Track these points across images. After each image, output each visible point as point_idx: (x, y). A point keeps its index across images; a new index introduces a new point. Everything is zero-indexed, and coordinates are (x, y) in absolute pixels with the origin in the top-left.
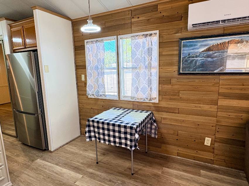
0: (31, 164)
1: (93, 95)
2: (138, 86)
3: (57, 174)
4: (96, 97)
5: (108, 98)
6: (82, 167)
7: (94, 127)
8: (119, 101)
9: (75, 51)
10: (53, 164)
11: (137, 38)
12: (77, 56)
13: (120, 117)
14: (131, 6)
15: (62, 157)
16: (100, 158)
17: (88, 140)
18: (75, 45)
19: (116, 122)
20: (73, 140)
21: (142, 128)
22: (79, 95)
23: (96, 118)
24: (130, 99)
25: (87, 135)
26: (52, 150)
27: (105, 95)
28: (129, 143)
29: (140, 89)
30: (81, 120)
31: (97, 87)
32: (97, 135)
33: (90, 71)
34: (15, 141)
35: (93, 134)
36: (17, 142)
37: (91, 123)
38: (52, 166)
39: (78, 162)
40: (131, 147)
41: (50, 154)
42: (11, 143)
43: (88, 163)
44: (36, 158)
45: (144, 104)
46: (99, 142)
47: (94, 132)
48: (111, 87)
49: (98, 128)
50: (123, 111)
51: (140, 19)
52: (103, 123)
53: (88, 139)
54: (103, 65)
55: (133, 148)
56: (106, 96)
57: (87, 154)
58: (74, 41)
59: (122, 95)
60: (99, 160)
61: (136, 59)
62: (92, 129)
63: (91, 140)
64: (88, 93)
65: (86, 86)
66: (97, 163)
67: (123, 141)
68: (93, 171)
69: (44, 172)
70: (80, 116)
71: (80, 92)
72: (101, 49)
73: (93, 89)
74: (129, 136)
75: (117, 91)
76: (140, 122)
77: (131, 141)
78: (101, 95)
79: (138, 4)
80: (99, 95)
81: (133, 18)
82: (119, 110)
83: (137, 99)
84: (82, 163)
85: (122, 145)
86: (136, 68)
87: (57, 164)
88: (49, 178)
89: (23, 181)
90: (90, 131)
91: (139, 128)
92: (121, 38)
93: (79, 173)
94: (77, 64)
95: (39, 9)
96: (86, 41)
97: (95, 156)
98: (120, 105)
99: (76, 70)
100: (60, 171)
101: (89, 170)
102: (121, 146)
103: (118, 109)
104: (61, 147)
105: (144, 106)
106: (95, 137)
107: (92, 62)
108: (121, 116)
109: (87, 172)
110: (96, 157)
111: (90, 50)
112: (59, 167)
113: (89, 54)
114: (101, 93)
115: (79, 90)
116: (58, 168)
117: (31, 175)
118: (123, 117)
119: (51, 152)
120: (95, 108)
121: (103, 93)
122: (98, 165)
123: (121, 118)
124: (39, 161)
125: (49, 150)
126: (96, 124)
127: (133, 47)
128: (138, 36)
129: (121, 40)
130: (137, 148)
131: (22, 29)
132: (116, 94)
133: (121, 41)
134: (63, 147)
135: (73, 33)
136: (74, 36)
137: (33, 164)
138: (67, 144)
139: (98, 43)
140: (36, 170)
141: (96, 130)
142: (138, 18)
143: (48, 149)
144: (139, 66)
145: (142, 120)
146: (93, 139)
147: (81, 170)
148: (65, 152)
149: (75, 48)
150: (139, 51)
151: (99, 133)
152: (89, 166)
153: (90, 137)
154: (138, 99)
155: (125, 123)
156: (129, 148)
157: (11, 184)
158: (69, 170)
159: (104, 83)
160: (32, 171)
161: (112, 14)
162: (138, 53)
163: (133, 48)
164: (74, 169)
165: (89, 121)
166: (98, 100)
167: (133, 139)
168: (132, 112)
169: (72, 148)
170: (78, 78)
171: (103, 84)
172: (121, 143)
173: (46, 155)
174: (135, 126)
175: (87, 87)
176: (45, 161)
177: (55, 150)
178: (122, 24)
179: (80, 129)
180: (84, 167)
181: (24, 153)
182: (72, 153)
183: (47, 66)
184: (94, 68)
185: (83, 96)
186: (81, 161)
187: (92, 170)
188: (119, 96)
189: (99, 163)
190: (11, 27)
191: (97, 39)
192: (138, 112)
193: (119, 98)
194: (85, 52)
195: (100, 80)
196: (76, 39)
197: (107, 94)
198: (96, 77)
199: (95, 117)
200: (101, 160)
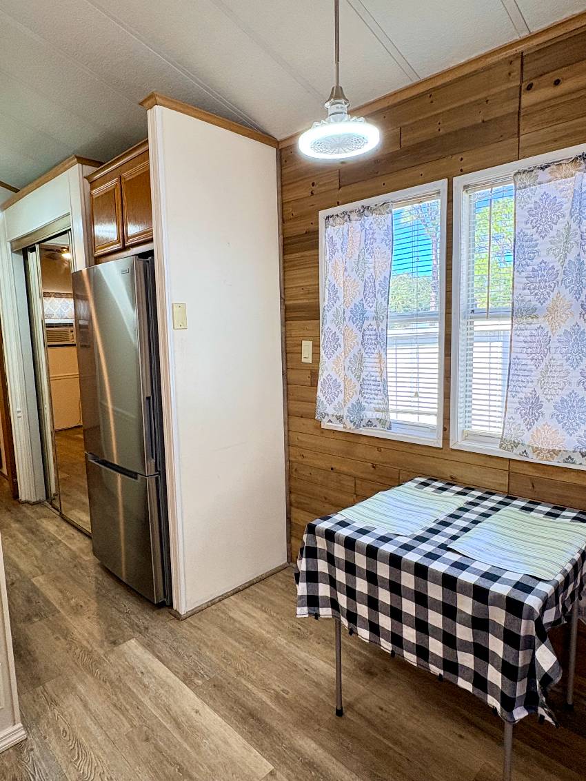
0: (106, 654)
1: (340, 418)
2: (539, 392)
3: (178, 725)
4: (350, 428)
5: (395, 434)
6: (276, 716)
7: (331, 559)
8: (445, 451)
9: (284, 254)
10: (176, 673)
11: (543, 175)
12: (291, 274)
13: (450, 531)
14: (525, 34)
15: (211, 648)
16: (355, 687)
17: (303, 611)
18: (283, 234)
19: (432, 556)
20: (261, 580)
21: (565, 609)
22: (289, 414)
23: (343, 524)
24: (494, 449)
25: (302, 589)
26: (183, 612)
27: (388, 424)
28: (494, 676)
29: (548, 409)
30: (293, 509)
31: (358, 388)
32: (343, 600)
33: (334, 329)
34: (86, 551)
35: (324, 590)
36: (89, 559)
37: (321, 543)
38: (168, 680)
39: (266, 688)
40: (508, 703)
41: (172, 624)
42: (74, 557)
43: (302, 701)
44: (129, 631)
45: (564, 478)
46: (352, 632)
47: (333, 582)
48: (414, 390)
49: (350, 568)
50: (462, 501)
51: (565, 86)
52: (372, 552)
53: (306, 609)
54: (385, 304)
55: (520, 713)
56: (390, 428)
57: (303, 655)
58: (283, 220)
59: (458, 426)
60: (347, 698)
61: (534, 270)
62: (322, 566)
63: (317, 616)
64: (320, 409)
65: (314, 384)
66: (339, 713)
67: (466, 660)
68: (320, 751)
69: (139, 706)
70: (290, 491)
71: (296, 407)
72: (379, 241)
73: (341, 396)
74: (496, 646)
75: (436, 410)
76: (560, 578)
77: (509, 670)
78: (370, 423)
79: (558, 19)
80: (364, 423)
81: (529, 88)
82: (445, 493)
83: (529, 451)
84: (278, 698)
85: (457, 674)
86: (532, 313)
87: (187, 680)
88: (147, 739)
89: (64, 731)
90: (312, 577)
91: (554, 609)
92: (466, 187)
93: (262, 750)
94: (286, 303)
95: (164, 106)
96: (322, 214)
97: (332, 672)
98: (450, 470)
99: (285, 326)
100: (193, 714)
101: (301, 742)
102: (451, 680)
103: (440, 485)
104: (213, 602)
105: (569, 486)
106: (334, 604)
107: (341, 294)
108: (456, 527)
109: (293, 749)
110: (335, 676)
111: (338, 247)
112: (192, 694)
113: (333, 261)
114: (370, 415)
115: (290, 397)
116: (188, 701)
117: (93, 705)
118: (465, 530)
119: (177, 617)
120: (345, 469)
121: (380, 415)
122: (342, 722)
123: (454, 538)
124: (133, 648)
125: (175, 607)
126: (339, 552)
127: (525, 219)
128: (553, 167)
129: (465, 196)
130: (541, 711)
131: (119, 185)
132: (433, 421)
133: (464, 200)
134: (220, 604)
135: (282, 192)
136: (282, 200)
137: (112, 658)
138: (236, 592)
139: (371, 218)
140: (114, 686)
141: (341, 576)
142: (557, 83)
143: (171, 605)
144: (549, 303)
145: (569, 567)
146: (325, 612)
147: (267, 730)
148: (223, 629)
149: (284, 245)
150: (553, 233)
151: (351, 593)
152: (306, 721)
153: (313, 601)
154: (535, 450)
155: (475, 571)
156: (493, 702)
157: (23, 732)
158: (224, 717)
159: (384, 374)
160: (102, 691)
161: (429, 93)
162: (543, 245)
163: (520, 226)
164: (244, 720)
165: (312, 529)
166: (356, 440)
167: (520, 665)
168: (505, 511)
169: (250, 617)
170: (289, 352)
171: (378, 379)
172: (452, 666)
173: (159, 626)
174: (533, 601)
175: (319, 386)
176: (153, 653)
177: (193, 614)
178: (475, 127)
179: (289, 541)
180: (282, 719)
181: (98, 603)
182: (249, 638)
183: (182, 306)
184: (348, 314)
185: (303, 420)
186: (277, 686)
187: (314, 745)
188: (446, 429)
189: (348, 714)
190: (93, 184)
191: (365, 202)
192: (538, 516)
193: (446, 439)
194: (318, 255)
195: (370, 362)
196: (289, 209)
197: (393, 416)
198: (355, 351)
199: (338, 517)
200: (357, 700)
